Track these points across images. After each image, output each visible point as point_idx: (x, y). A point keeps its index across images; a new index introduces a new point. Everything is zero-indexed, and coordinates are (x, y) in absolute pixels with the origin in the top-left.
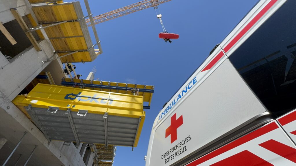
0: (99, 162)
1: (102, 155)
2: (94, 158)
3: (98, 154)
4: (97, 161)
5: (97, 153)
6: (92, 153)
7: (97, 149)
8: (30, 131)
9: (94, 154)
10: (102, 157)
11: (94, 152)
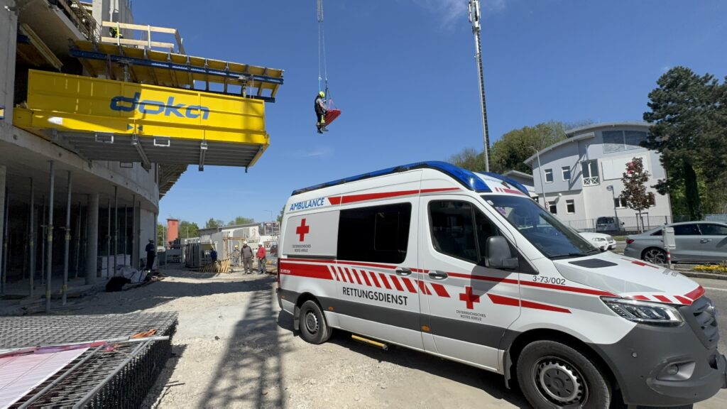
8: (58, 159)
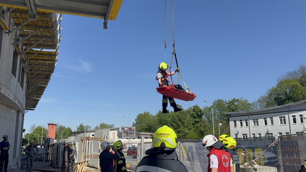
0: (26, 51)
1: (32, 39)
2: (13, 42)
3: (21, 35)
4: (22, 49)
5: (18, 33)
6: (5, 33)
7: (17, 24)
9: (12, 35)
10: (33, 42)
11: (9, 32)
